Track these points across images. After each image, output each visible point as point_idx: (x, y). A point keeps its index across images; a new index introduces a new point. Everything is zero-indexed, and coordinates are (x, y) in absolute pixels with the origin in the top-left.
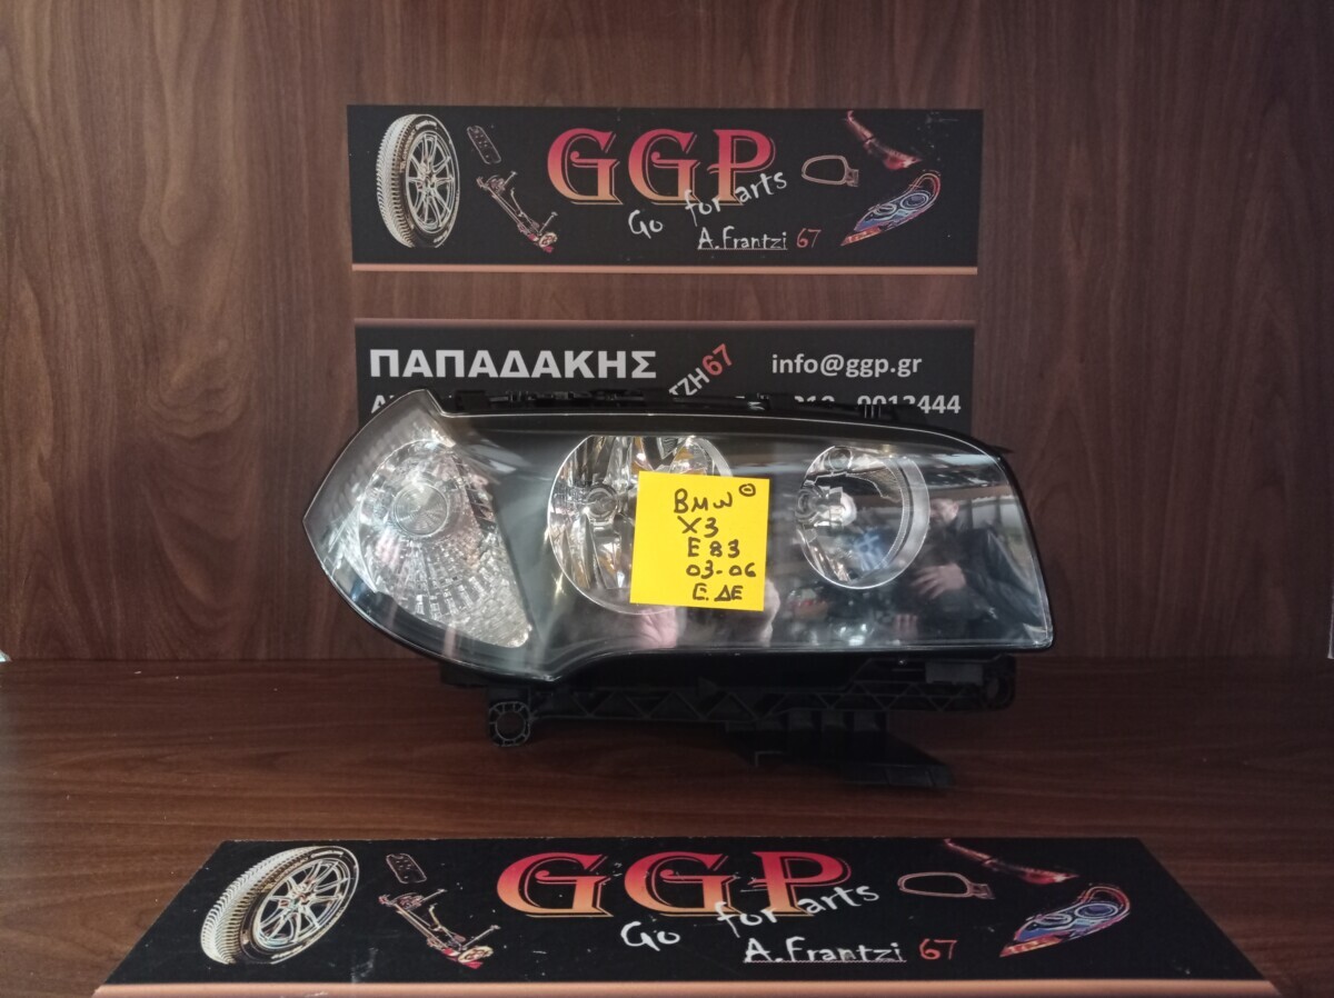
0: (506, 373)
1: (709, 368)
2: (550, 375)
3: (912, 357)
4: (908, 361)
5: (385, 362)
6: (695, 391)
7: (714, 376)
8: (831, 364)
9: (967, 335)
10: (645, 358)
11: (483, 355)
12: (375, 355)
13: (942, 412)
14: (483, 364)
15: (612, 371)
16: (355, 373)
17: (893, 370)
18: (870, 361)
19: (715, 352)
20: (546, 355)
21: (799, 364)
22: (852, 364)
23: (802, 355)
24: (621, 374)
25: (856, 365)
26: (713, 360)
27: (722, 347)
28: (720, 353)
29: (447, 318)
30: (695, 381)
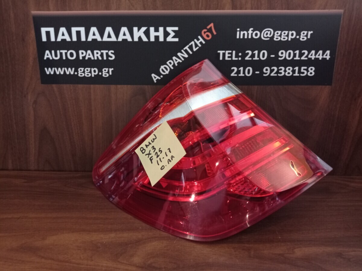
0: (105, 39)
1: (205, 36)
2: (126, 40)
3: (308, 31)
4: (306, 32)
5: (48, 33)
6: (198, 48)
7: (207, 40)
8: (266, 34)
10: (174, 31)
11: (94, 29)
12: (44, 30)
13: (320, 59)
14: (94, 34)
15: (157, 38)
16: (35, 40)
17: (298, 37)
18: (287, 32)
19: (208, 27)
20: (124, 29)
21: (251, 33)
22: (277, 33)
23: (252, 29)
24: (161, 39)
25: (279, 34)
26: (207, 32)
27: (212, 25)
28: (211, 28)
29: (76, 10)
30: (198, 43)
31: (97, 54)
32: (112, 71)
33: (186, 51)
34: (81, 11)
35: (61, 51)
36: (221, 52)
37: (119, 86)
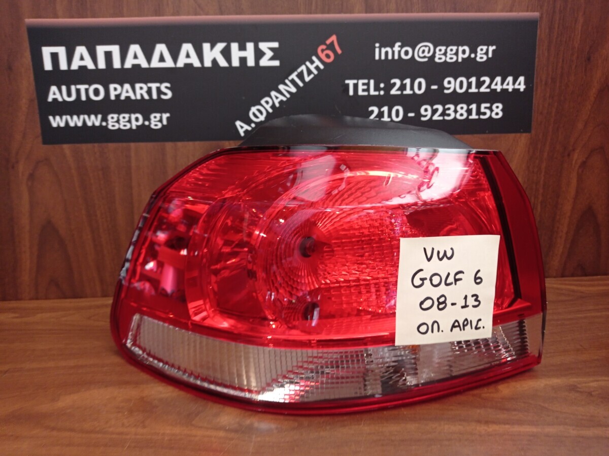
0: (155, 63)
1: (323, 56)
2: (191, 65)
3: (488, 44)
4: (485, 48)
5: (55, 57)
6: (312, 76)
7: (328, 63)
8: (423, 51)
9: (532, 25)
10: (271, 49)
11: (135, 48)
12: (47, 51)
13: (510, 90)
14: (136, 57)
15: (243, 60)
16: (31, 68)
17: (473, 56)
18: (454, 48)
19: (328, 42)
20: (187, 47)
21: (398, 51)
22: (440, 50)
23: (398, 44)
24: (251, 63)
25: (443, 51)
26: (326, 49)
27: (334, 38)
28: (332, 43)
29: (103, 17)
30: (312, 67)
31: (141, 91)
32: (168, 118)
33: (293, 82)
34: (113, 17)
35: (79, 87)
36: (351, 83)
37: (180, 144)
